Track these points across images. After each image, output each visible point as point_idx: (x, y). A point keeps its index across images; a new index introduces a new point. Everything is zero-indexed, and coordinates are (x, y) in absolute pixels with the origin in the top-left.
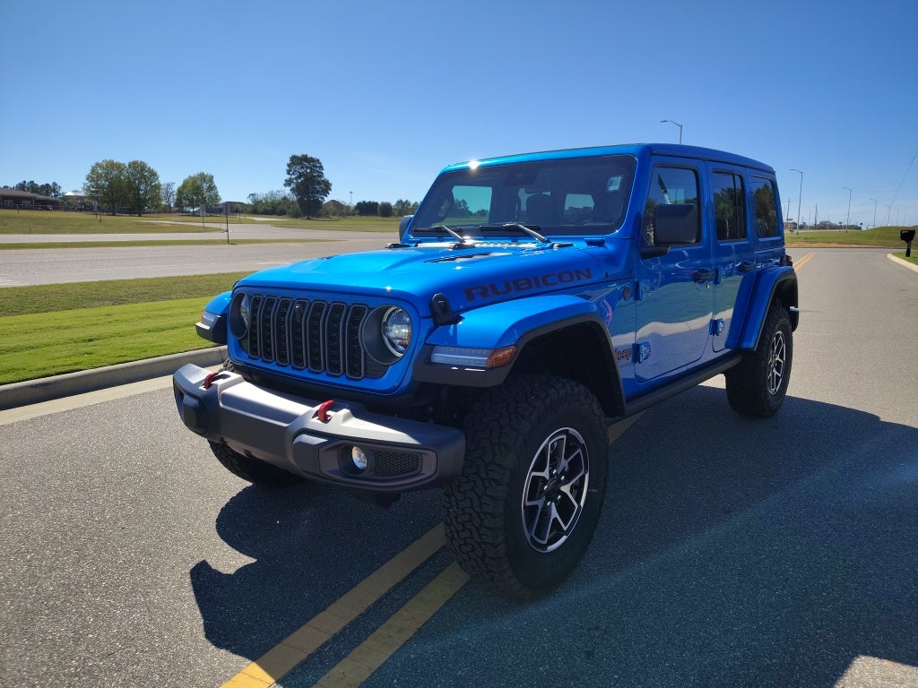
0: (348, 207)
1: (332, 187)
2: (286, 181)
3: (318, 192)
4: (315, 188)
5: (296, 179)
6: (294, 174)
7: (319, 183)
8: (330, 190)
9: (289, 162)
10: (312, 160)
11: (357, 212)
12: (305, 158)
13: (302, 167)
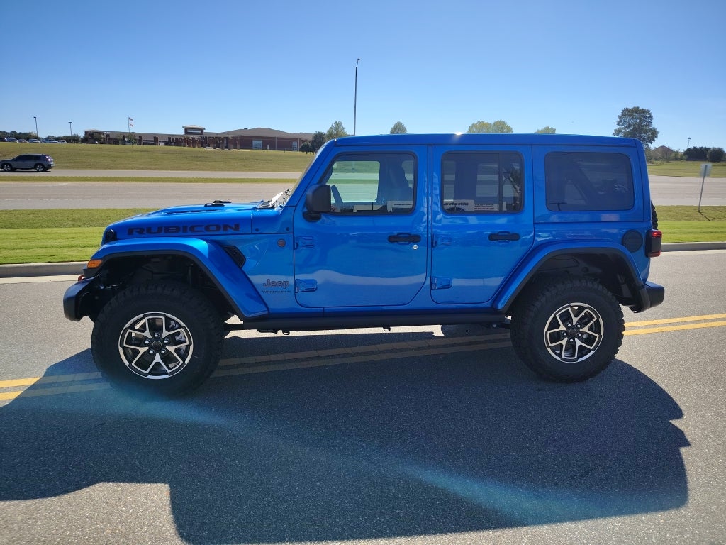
0: (677, 153)
1: (659, 135)
2: (615, 130)
3: (644, 140)
4: (641, 137)
5: (625, 128)
6: (623, 125)
7: (646, 131)
8: (656, 137)
9: (620, 114)
10: (643, 111)
11: (685, 157)
12: (636, 110)
13: (632, 119)
